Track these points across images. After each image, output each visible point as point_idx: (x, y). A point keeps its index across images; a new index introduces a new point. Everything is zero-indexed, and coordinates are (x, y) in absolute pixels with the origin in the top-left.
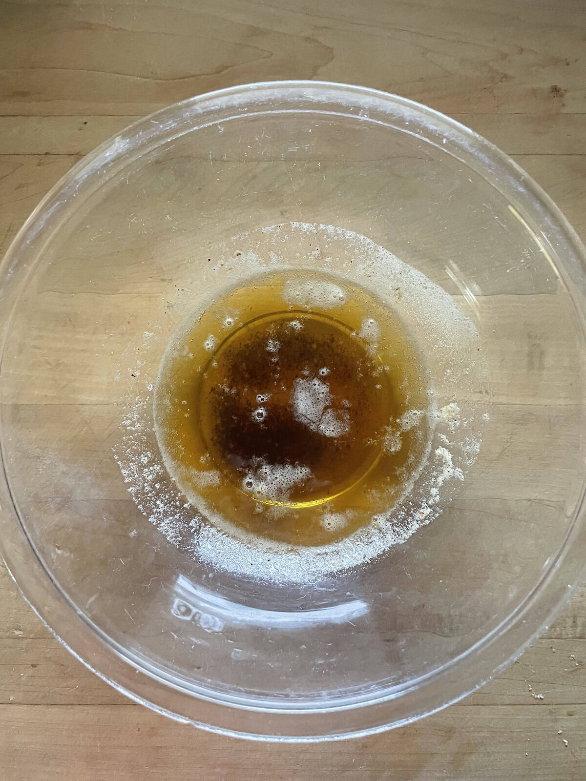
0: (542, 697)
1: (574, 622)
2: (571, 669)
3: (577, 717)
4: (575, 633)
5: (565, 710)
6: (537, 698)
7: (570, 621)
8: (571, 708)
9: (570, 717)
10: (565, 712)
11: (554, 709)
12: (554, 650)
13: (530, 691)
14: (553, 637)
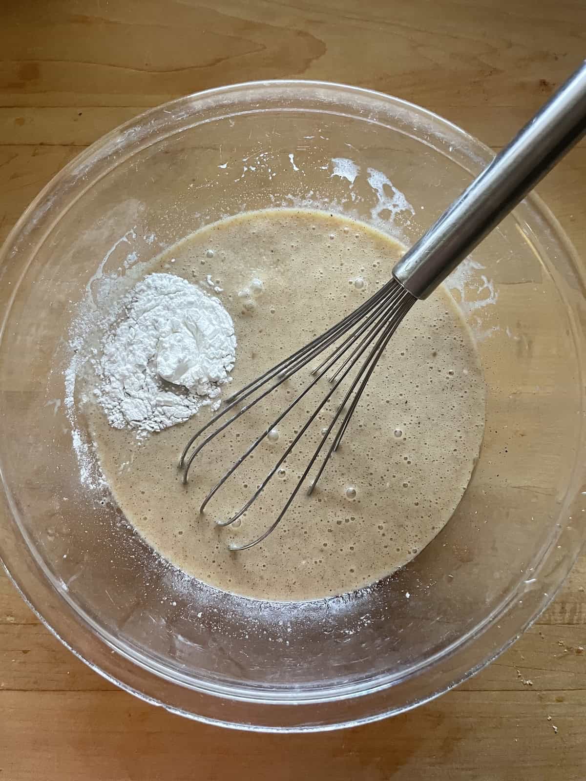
0: (531, 683)
1: (563, 608)
2: (560, 655)
3: (566, 703)
4: (564, 618)
5: (554, 696)
6: (526, 684)
7: (558, 608)
8: (562, 694)
9: (559, 703)
10: (554, 697)
11: (543, 694)
12: (543, 636)
13: (519, 676)
14: (542, 622)
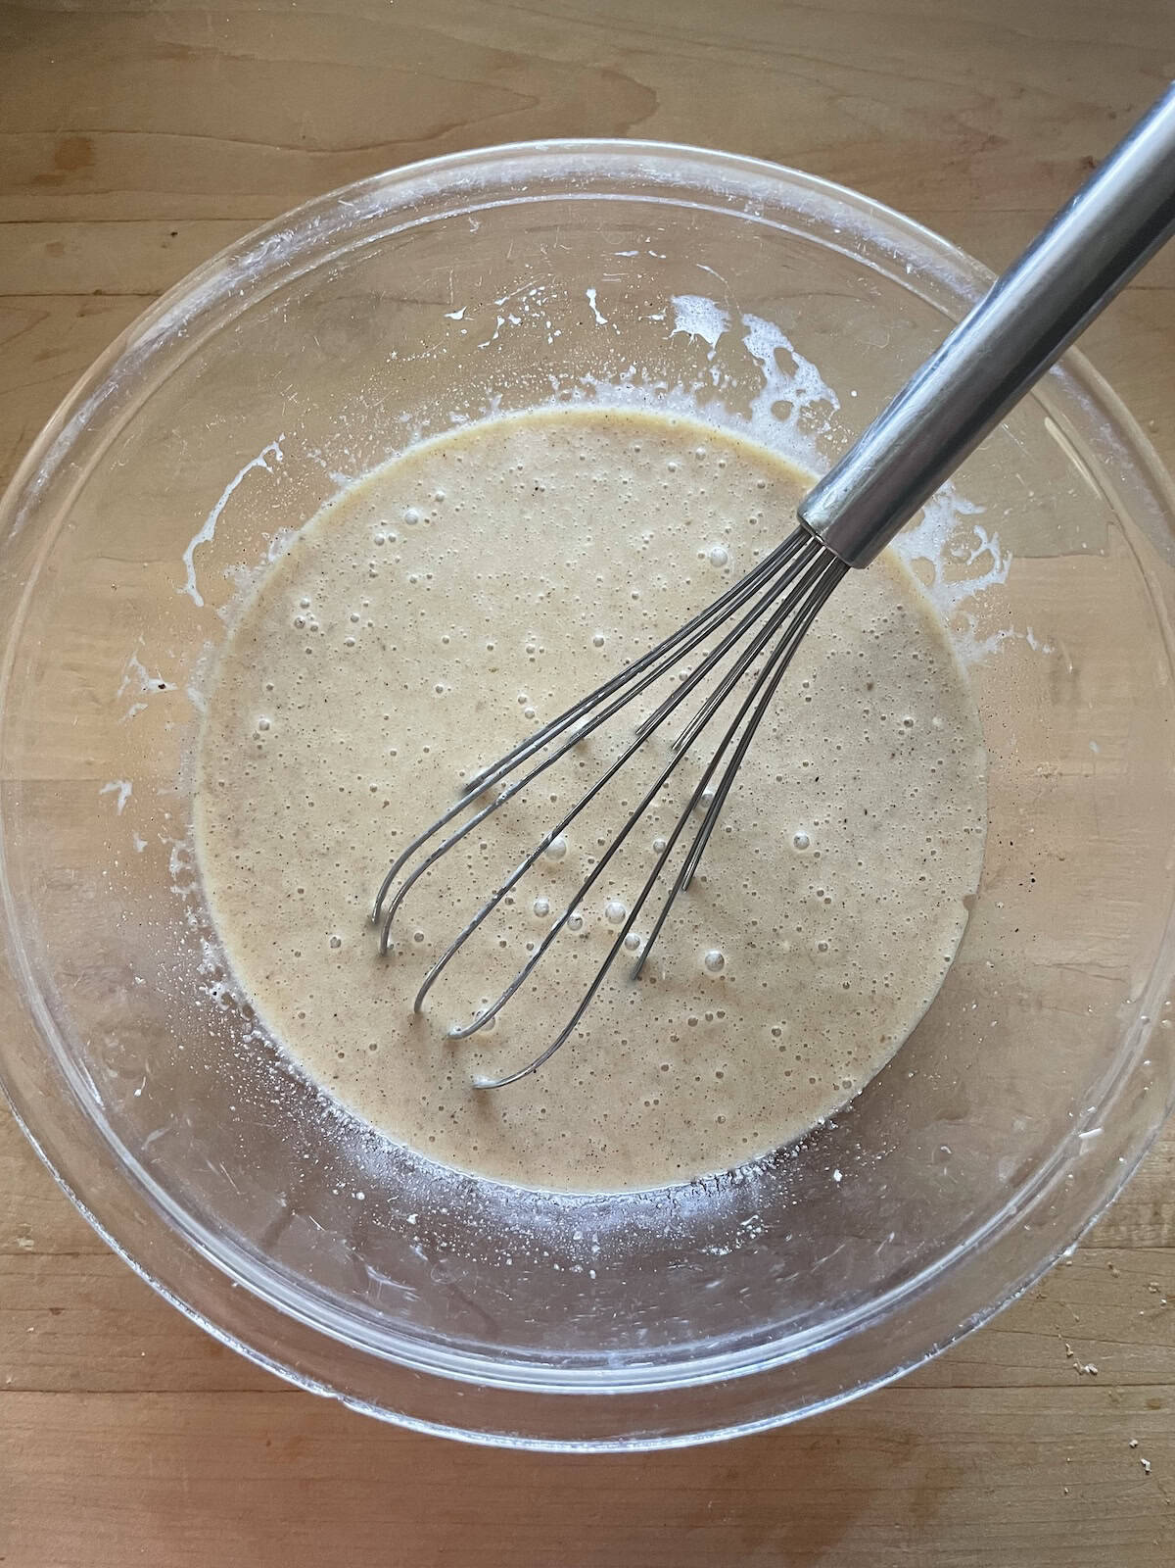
0: (1095, 1370)
1: (1156, 1214)
2: (1152, 1311)
3: (1167, 1411)
4: (1159, 1236)
5: (1144, 1394)
6: (1085, 1372)
7: (1146, 1213)
8: (1157, 1392)
9: (1155, 1412)
10: (1142, 1400)
11: (1121, 1394)
12: (1115, 1271)
13: (1069, 1356)
14: (1113, 1244)
